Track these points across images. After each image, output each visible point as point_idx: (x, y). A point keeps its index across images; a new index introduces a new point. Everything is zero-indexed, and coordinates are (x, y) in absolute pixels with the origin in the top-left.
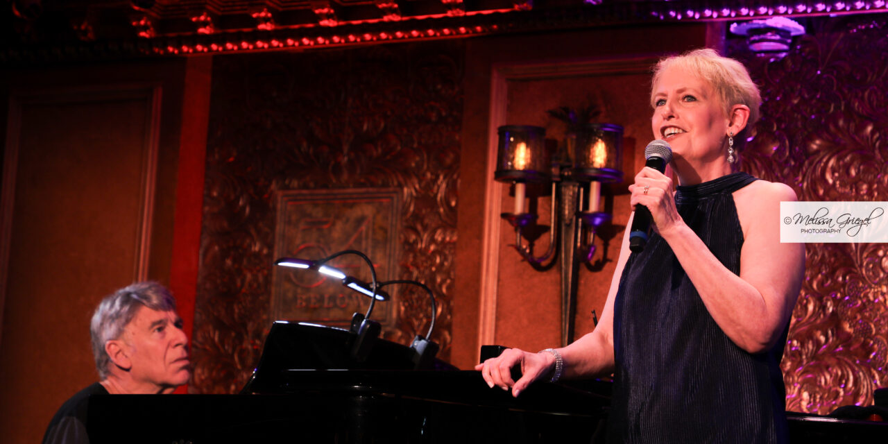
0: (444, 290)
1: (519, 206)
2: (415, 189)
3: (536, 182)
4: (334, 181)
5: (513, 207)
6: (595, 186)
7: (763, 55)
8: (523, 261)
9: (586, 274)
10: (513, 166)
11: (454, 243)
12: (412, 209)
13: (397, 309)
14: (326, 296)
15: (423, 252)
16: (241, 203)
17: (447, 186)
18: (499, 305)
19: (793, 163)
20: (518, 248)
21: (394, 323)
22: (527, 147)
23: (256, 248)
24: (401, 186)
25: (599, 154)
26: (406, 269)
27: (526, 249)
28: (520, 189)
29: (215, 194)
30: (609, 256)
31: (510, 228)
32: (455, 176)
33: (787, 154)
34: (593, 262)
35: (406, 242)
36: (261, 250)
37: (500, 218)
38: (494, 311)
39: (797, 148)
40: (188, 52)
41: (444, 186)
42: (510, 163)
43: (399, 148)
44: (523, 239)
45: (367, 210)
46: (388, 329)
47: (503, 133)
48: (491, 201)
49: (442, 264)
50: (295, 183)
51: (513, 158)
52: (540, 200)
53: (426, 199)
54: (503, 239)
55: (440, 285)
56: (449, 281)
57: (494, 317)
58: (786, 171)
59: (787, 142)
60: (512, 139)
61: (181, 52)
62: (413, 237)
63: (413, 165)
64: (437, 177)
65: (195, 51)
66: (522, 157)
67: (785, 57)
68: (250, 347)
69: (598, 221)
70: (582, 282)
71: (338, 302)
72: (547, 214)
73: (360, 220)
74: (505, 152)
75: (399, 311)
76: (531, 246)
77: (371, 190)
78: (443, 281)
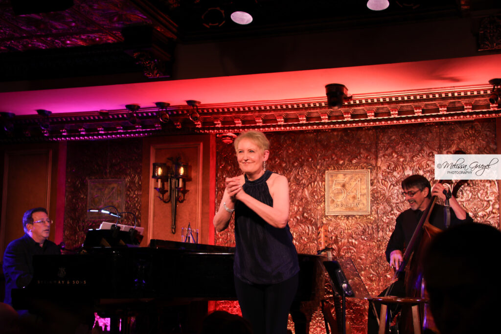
0: (138, 208)
1: (159, 185)
2: (129, 179)
3: (164, 178)
4: (105, 177)
6: (181, 180)
8: (161, 200)
9: (178, 202)
10: (157, 174)
11: (141, 195)
12: (128, 185)
15: (132, 197)
16: (77, 183)
18: (154, 212)
20: (160, 197)
23: (82, 196)
24: (125, 178)
25: (182, 171)
26: (127, 202)
27: (162, 197)
28: (159, 181)
29: (69, 181)
30: (185, 199)
31: (157, 191)
32: (141, 175)
34: (180, 200)
35: (127, 194)
36: (84, 197)
37: (154, 189)
38: (153, 214)
40: (60, 140)
41: (137, 178)
43: (124, 167)
44: (160, 194)
45: (115, 185)
47: (154, 165)
48: (151, 184)
49: (137, 200)
50: (93, 178)
51: (157, 172)
52: (165, 183)
53: (132, 182)
54: (155, 194)
56: (139, 205)
60: (157, 167)
61: (57, 140)
62: (129, 193)
63: (128, 172)
64: (135, 176)
65: (62, 140)
66: (160, 171)
68: (81, 225)
69: (182, 190)
70: (178, 205)
72: (167, 187)
73: (113, 188)
74: (155, 171)
77: (116, 179)
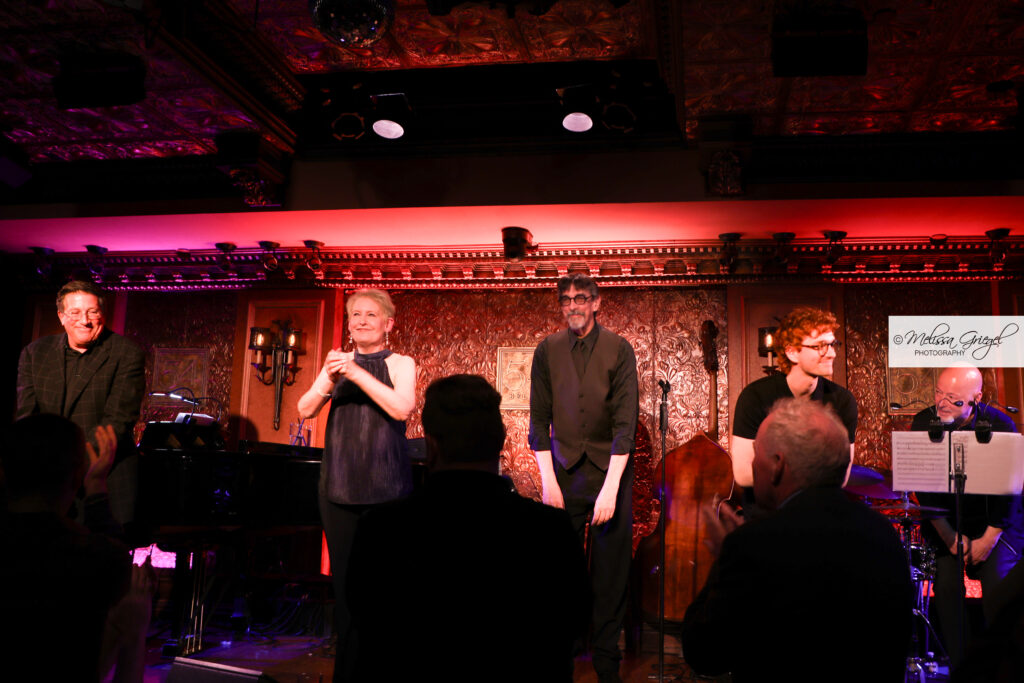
0: (226, 391)
1: (259, 359)
2: (215, 349)
3: (266, 350)
4: (180, 345)
5: (256, 360)
6: (290, 353)
8: (259, 381)
9: (286, 387)
10: (256, 344)
11: (231, 372)
12: (213, 357)
15: (218, 375)
17: (229, 349)
18: (249, 399)
20: (258, 377)
24: (209, 348)
25: (292, 340)
27: (261, 377)
28: (259, 353)
30: (296, 380)
31: (254, 369)
32: (232, 345)
34: (289, 382)
37: (250, 364)
40: (118, 289)
41: (227, 348)
42: (255, 342)
43: (209, 332)
44: (260, 373)
45: (194, 357)
47: (253, 329)
48: (247, 357)
49: (226, 380)
50: (163, 345)
51: (257, 340)
52: (268, 357)
53: (220, 353)
54: (252, 372)
55: (225, 389)
56: (229, 387)
60: (256, 332)
62: (214, 369)
63: (215, 339)
64: (225, 345)
65: (120, 289)
66: (260, 340)
69: (291, 367)
70: (284, 390)
72: (269, 362)
73: (191, 361)
74: (253, 339)
76: (263, 375)
77: (196, 349)
78: (226, 387)
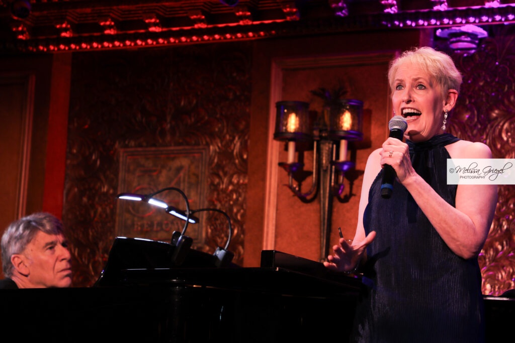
0: (239, 217)
1: (291, 157)
2: (218, 146)
3: (303, 140)
4: (161, 141)
5: (287, 158)
6: (343, 143)
7: (459, 51)
8: (294, 196)
9: (337, 205)
10: (286, 130)
11: (246, 185)
12: (216, 160)
13: (205, 231)
14: (155, 223)
15: (224, 191)
16: (94, 157)
17: (241, 144)
18: (277, 227)
19: (479, 126)
20: (290, 187)
21: (203, 241)
22: (297, 116)
23: (105, 189)
24: (208, 145)
25: (347, 121)
26: (211, 202)
27: (296, 188)
28: (292, 146)
29: (75, 151)
30: (354, 192)
31: (285, 173)
32: (246, 138)
33: (476, 120)
34: (342, 196)
35: (212, 184)
36: (108, 191)
37: (277, 166)
38: (274, 231)
39: (482, 116)
40: (54, 50)
41: (238, 144)
42: (284, 128)
43: (206, 118)
44: (294, 181)
45: (184, 162)
46: (199, 245)
47: (280, 106)
48: (272, 154)
49: (237, 199)
50: (133, 143)
51: (287, 124)
52: (306, 154)
53: (226, 154)
54: (280, 181)
55: (236, 214)
56: (242, 211)
57: (274, 235)
58: (475, 132)
59: (476, 112)
60: (286, 111)
61: (49, 49)
62: (217, 181)
63: (217, 129)
64: (234, 138)
65: (59, 49)
66: (293, 123)
67: (475, 52)
68: (100, 259)
69: (346, 167)
70: (335, 210)
71: (164, 227)
72: (310, 164)
73: (179, 169)
74: (281, 120)
75: (207, 233)
76: (300, 185)
77: (187, 147)
78: (238, 211)
